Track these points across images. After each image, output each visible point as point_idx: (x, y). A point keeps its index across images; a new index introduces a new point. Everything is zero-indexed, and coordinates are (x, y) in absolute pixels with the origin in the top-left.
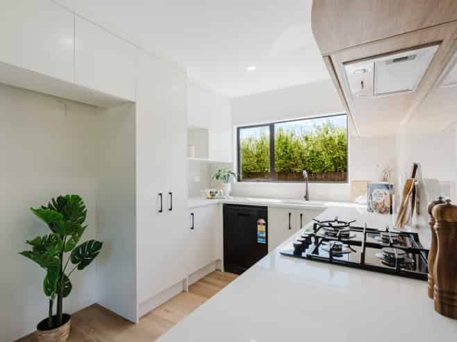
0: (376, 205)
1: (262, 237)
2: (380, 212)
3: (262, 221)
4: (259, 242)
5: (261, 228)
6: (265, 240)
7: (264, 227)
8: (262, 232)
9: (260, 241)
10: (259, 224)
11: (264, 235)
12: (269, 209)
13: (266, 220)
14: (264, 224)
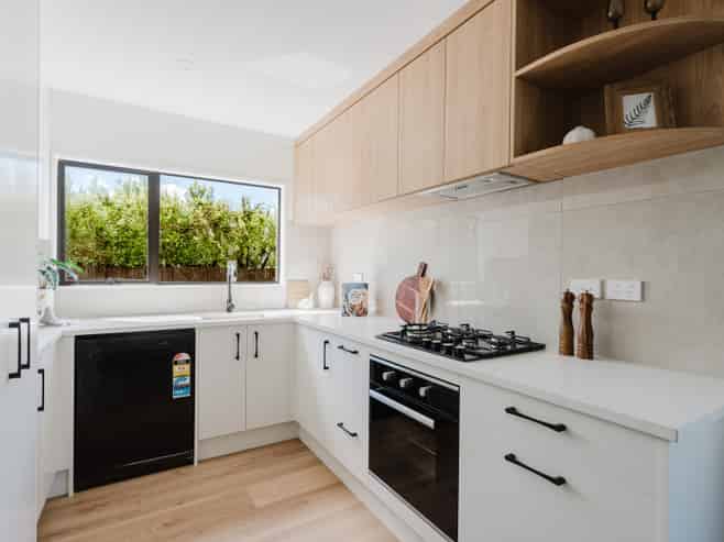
0: (353, 308)
1: (182, 387)
2: (358, 315)
3: (185, 356)
4: (174, 397)
5: (180, 371)
6: (189, 390)
7: (187, 367)
8: (182, 377)
9: (177, 394)
10: (176, 363)
11: (188, 381)
12: (197, 332)
13: (192, 354)
14: (187, 361)
